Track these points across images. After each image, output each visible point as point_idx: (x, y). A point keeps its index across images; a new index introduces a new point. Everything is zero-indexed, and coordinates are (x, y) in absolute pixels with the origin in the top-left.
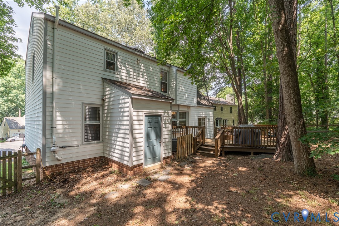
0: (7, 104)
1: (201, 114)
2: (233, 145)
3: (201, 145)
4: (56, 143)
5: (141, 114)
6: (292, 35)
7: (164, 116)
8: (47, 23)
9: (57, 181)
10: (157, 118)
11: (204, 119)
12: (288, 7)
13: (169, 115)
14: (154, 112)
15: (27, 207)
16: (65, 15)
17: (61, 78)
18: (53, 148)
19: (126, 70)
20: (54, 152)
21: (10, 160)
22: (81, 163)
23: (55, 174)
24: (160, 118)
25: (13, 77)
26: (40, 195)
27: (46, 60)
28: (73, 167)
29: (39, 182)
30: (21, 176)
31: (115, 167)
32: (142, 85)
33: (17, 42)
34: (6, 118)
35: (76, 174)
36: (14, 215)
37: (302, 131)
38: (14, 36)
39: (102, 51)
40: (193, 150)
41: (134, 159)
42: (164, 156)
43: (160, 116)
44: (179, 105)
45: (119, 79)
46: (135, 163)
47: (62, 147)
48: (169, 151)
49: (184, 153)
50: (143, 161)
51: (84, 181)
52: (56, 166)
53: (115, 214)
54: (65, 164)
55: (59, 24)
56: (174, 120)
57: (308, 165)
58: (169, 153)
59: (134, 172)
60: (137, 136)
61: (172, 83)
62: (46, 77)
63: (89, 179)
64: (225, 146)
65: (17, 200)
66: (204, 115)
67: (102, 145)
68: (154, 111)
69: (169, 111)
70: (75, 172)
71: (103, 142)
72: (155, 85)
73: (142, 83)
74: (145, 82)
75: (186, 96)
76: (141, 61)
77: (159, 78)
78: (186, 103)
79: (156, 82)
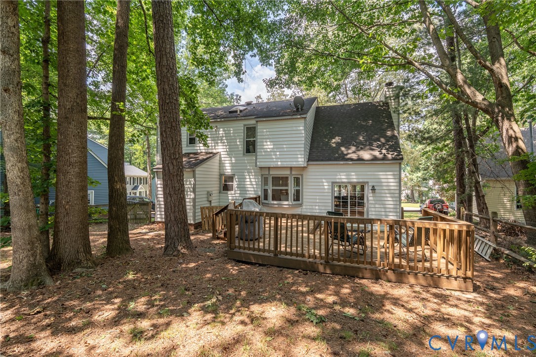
1: (344, 177)
13: (191, 183)
44: (269, 168)
45: (198, 151)
66: (355, 180)
69: (190, 179)
72: (236, 147)
73: (221, 149)
74: (225, 147)
75: (278, 153)
76: (218, 127)
77: (242, 137)
78: (276, 163)
79: (238, 143)
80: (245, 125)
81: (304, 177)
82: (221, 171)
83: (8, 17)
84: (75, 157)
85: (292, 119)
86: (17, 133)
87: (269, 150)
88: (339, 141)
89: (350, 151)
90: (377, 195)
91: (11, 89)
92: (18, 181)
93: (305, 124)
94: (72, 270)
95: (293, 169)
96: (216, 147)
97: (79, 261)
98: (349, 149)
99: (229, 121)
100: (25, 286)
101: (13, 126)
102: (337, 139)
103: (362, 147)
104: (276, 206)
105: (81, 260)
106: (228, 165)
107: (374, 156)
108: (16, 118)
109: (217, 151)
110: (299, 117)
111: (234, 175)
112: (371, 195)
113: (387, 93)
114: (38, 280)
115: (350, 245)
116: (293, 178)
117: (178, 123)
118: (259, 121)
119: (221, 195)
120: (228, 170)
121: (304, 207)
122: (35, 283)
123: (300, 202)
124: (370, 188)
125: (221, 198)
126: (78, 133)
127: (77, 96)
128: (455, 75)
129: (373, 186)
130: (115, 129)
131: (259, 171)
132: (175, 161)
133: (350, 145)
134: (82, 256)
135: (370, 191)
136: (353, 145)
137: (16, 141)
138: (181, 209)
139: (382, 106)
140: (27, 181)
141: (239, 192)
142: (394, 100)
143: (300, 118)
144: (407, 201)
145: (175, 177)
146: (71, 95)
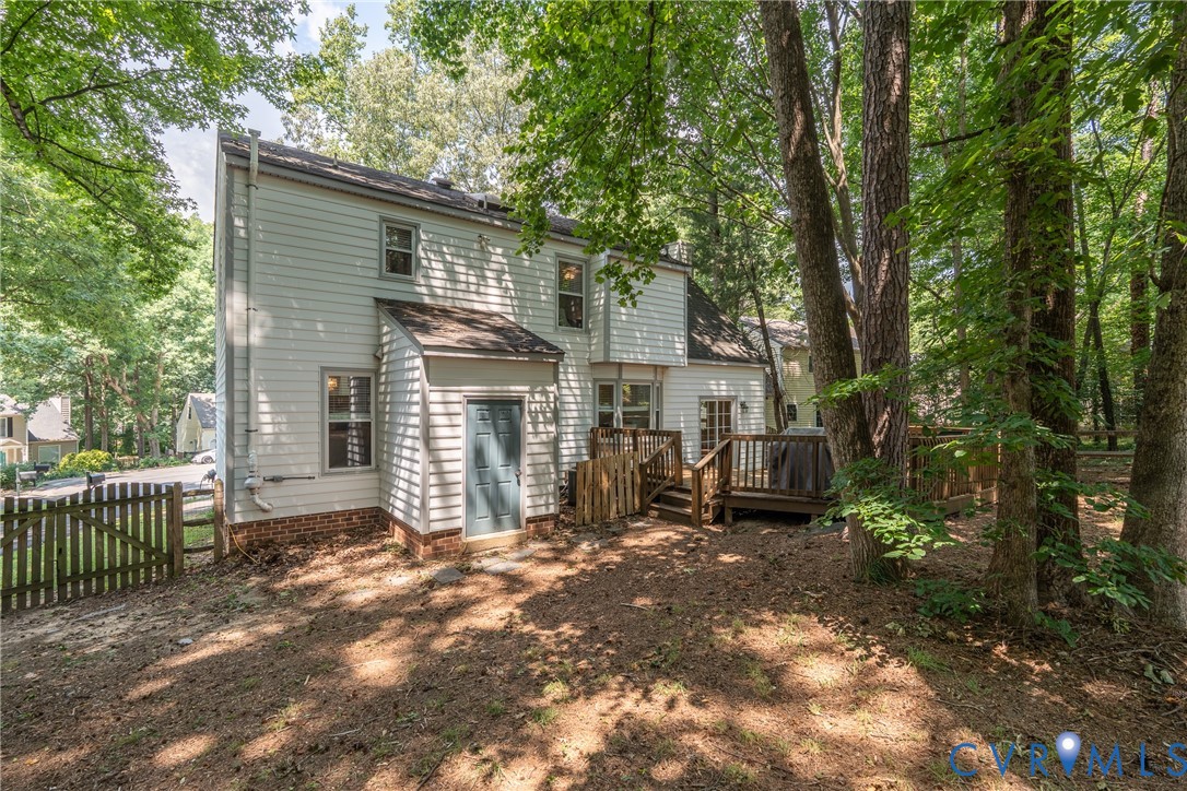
0: (191, 358)
1: (714, 388)
2: (765, 491)
3: (671, 488)
4: (255, 469)
5: (454, 397)
6: (889, 154)
7: (529, 402)
8: (233, 174)
9: (256, 559)
10: (507, 407)
11: (726, 405)
12: (877, 66)
13: (547, 397)
14: (498, 390)
15: (183, 606)
16: (326, 97)
17: (268, 307)
18: (249, 481)
19: (447, 271)
20: (251, 489)
21: (158, 503)
22: (321, 523)
23: (256, 543)
24: (516, 407)
25: (206, 279)
26: (214, 587)
27: (232, 266)
28: (300, 530)
29: (220, 559)
30: (181, 541)
31: (398, 537)
32: (496, 309)
33: (186, 209)
34: (192, 397)
35: (304, 547)
36: (156, 618)
37: (855, 451)
38: (179, 196)
39: (375, 226)
40: (637, 501)
41: (434, 515)
42: (529, 513)
43: (520, 402)
44: (620, 365)
45: (422, 299)
46: (437, 527)
47: (276, 480)
48: (548, 499)
49: (605, 510)
50: (459, 523)
51: (316, 562)
52: (260, 524)
53: (339, 630)
54: (280, 523)
55: (261, 173)
56: (606, 409)
57: (873, 551)
58: (547, 505)
59: (436, 548)
60: (444, 455)
61: (596, 296)
62: (232, 307)
63: (328, 559)
64: (733, 493)
65: (168, 593)
66: (724, 393)
67: (377, 476)
68: (497, 388)
69: (548, 388)
70: (302, 541)
71: (378, 469)
72: (537, 305)
74: (508, 301)
77: (551, 284)
80: (558, 255)
81: (664, 386)
90: (746, 416)
95: (657, 370)
112: (740, 416)
116: (656, 389)
124: (739, 405)
129: (743, 403)
131: (589, 370)
135: (740, 411)
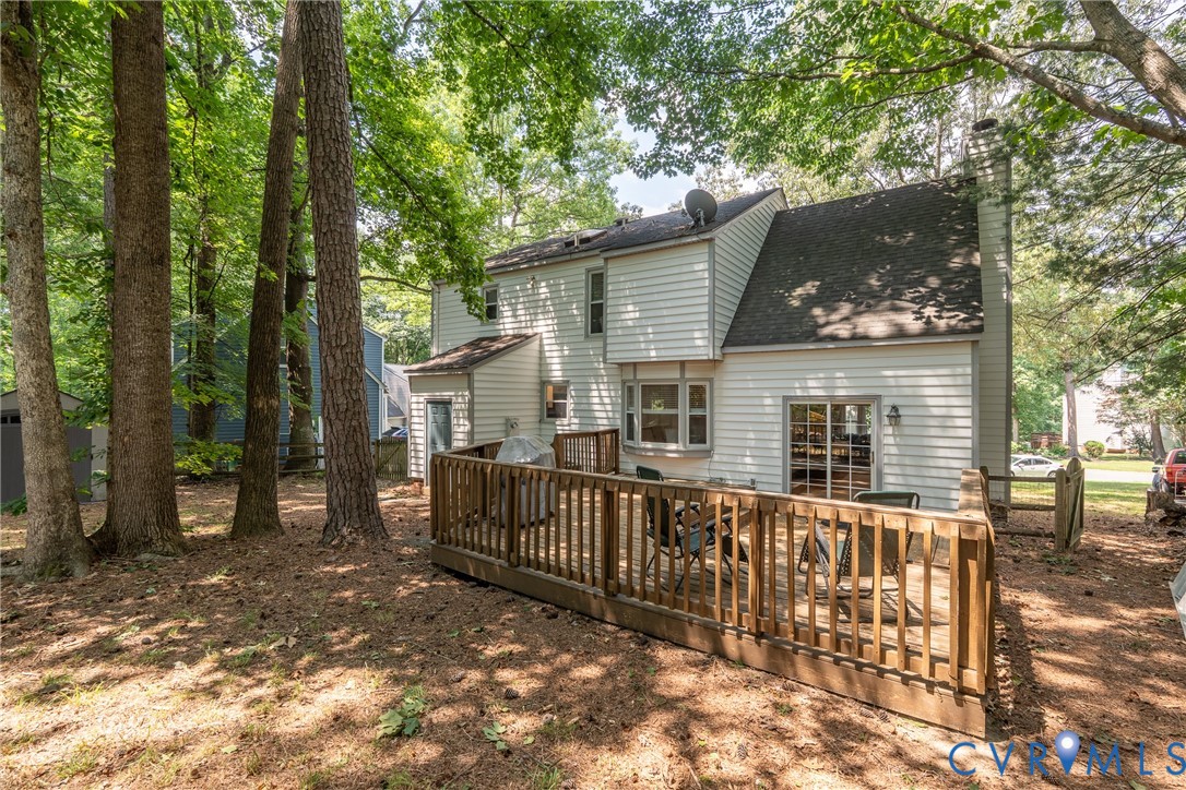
1: (814, 384)
7: (455, 403)
10: (445, 406)
13: (465, 400)
14: (437, 395)
19: (513, 310)
32: (542, 329)
43: (450, 403)
44: (635, 365)
45: (500, 333)
68: (439, 393)
69: (464, 392)
72: (572, 320)
73: (544, 327)
74: (550, 322)
75: (650, 330)
76: (537, 278)
77: (583, 298)
78: (645, 353)
79: (575, 312)
80: (588, 271)
81: (716, 385)
82: (544, 374)
83: (14, 110)
84: (139, 348)
85: (679, 245)
86: (29, 308)
87: (630, 323)
88: (813, 291)
89: (835, 317)
90: (907, 431)
91: (20, 234)
92: (32, 392)
93: (712, 254)
94: (135, 555)
95: (687, 365)
96: (535, 324)
97: (147, 540)
98: (835, 310)
99: (557, 263)
100: (40, 575)
101: (22, 297)
102: (811, 288)
103: (871, 302)
104: (652, 454)
105: (151, 539)
106: (556, 360)
107: (896, 325)
108: (27, 282)
109: (536, 330)
110: (695, 239)
111: (568, 381)
112: (890, 430)
113: (973, 151)
114: (61, 566)
115: (682, 555)
116: (688, 388)
117: (347, 273)
118: (611, 258)
119: (543, 426)
120: (557, 374)
121: (716, 458)
122: (55, 571)
123: (707, 446)
124: (886, 412)
125: (543, 432)
126: (146, 303)
127: (143, 236)
128: (1139, 60)
129: (895, 408)
130: (261, 294)
131: (617, 372)
132: (339, 351)
133: (840, 300)
134: (153, 531)
135: (886, 421)
136: (849, 300)
137: (28, 322)
138: (351, 451)
139: (955, 190)
140: (48, 391)
141: (576, 421)
142: (991, 166)
143: (698, 242)
144: (1138, 455)
145: (339, 385)
146: (131, 234)
